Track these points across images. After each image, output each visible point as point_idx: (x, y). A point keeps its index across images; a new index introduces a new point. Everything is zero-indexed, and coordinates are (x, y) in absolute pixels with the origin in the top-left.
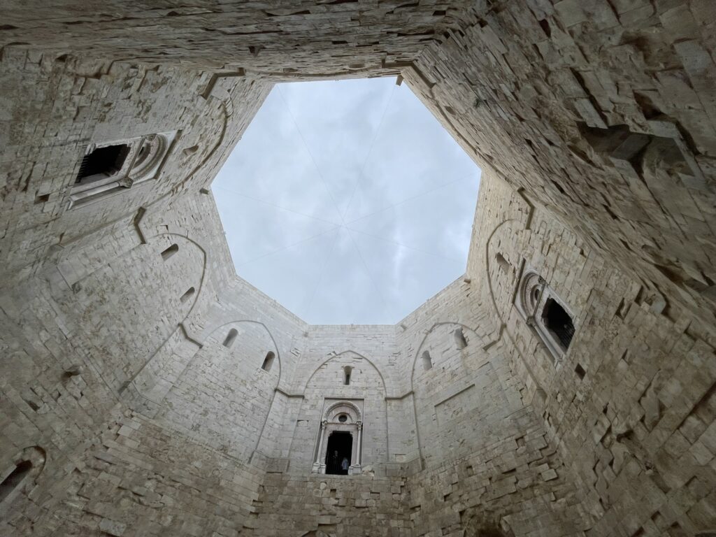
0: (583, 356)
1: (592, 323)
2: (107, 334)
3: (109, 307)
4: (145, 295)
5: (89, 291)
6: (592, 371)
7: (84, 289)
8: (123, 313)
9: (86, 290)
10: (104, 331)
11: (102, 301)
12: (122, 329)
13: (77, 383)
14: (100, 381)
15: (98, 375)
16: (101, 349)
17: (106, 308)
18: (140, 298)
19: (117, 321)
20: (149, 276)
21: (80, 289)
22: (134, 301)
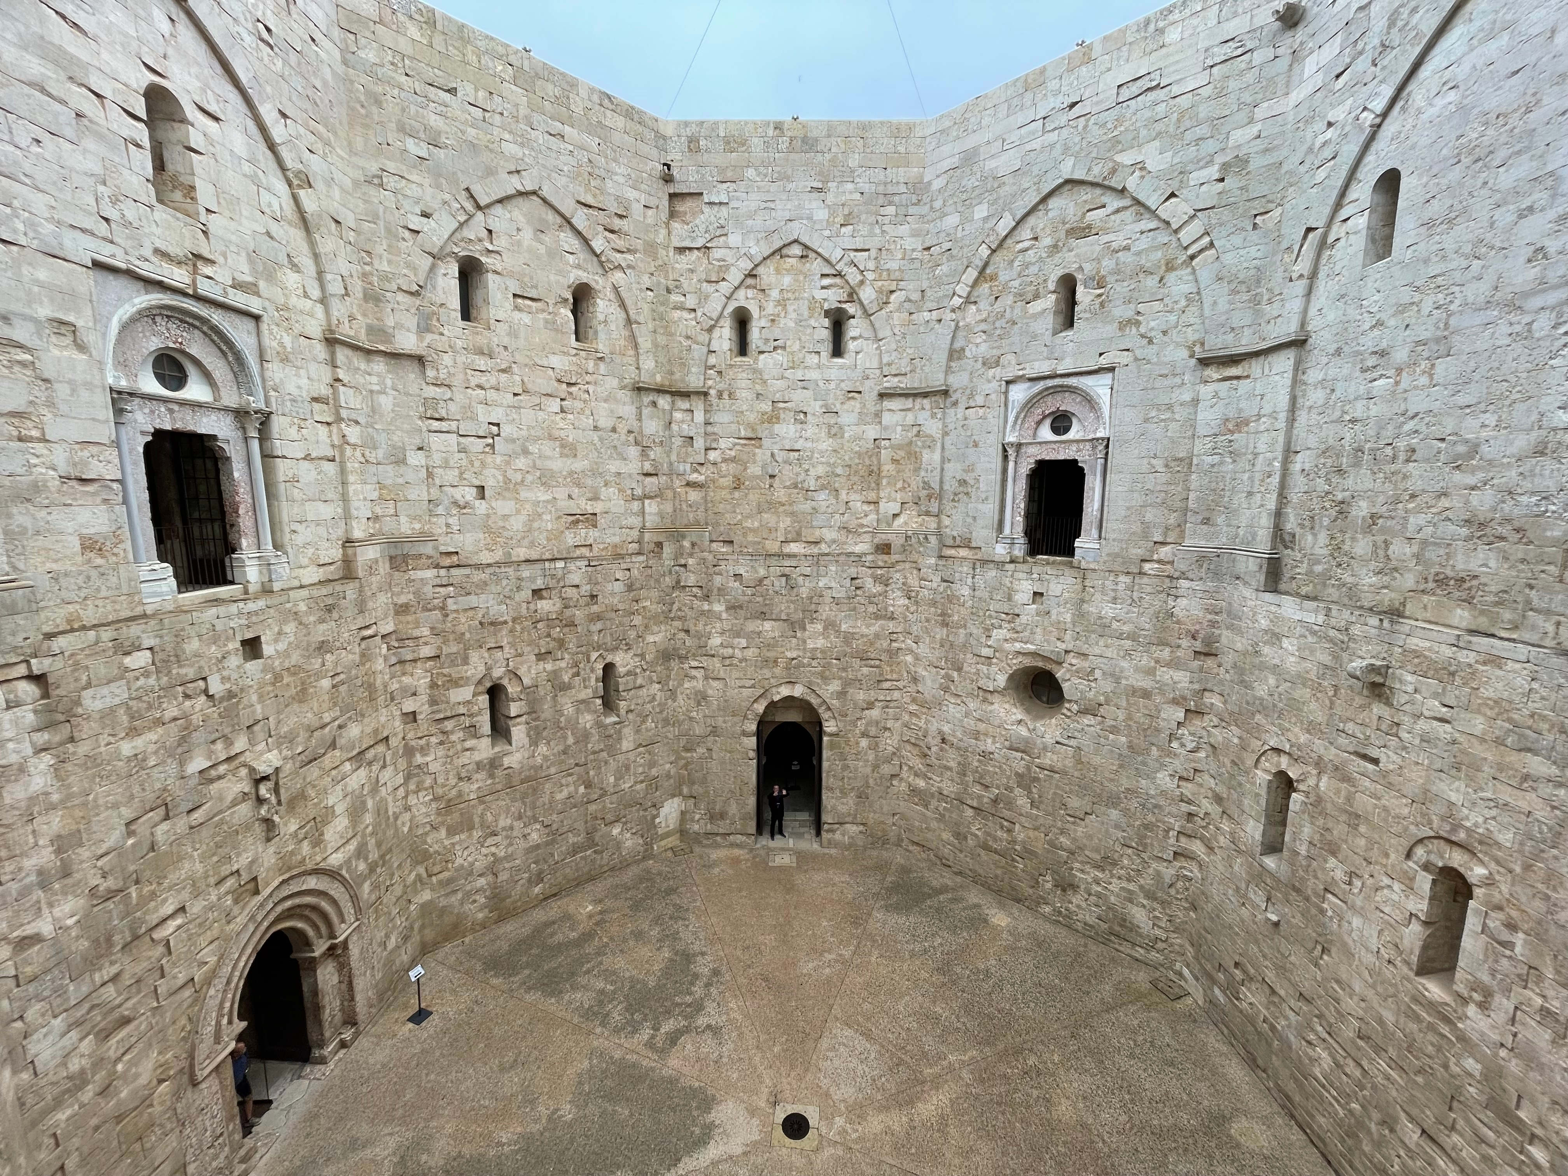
0: (279, 633)
1: (329, 609)
2: (1415, 548)
3: (1363, 504)
4: (1424, 380)
5: (1307, 523)
6: (277, 663)
7: (1298, 531)
8: (1405, 477)
9: (1302, 526)
10: (1400, 549)
11: (1343, 508)
12: (1445, 503)
13: (1410, 689)
14: (1466, 657)
15: (1448, 652)
16: (1431, 585)
17: (1361, 510)
18: (1417, 403)
19: (1411, 506)
20: (1384, 344)
21: (1294, 536)
22: (1410, 425)
